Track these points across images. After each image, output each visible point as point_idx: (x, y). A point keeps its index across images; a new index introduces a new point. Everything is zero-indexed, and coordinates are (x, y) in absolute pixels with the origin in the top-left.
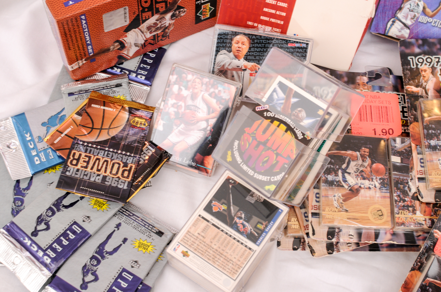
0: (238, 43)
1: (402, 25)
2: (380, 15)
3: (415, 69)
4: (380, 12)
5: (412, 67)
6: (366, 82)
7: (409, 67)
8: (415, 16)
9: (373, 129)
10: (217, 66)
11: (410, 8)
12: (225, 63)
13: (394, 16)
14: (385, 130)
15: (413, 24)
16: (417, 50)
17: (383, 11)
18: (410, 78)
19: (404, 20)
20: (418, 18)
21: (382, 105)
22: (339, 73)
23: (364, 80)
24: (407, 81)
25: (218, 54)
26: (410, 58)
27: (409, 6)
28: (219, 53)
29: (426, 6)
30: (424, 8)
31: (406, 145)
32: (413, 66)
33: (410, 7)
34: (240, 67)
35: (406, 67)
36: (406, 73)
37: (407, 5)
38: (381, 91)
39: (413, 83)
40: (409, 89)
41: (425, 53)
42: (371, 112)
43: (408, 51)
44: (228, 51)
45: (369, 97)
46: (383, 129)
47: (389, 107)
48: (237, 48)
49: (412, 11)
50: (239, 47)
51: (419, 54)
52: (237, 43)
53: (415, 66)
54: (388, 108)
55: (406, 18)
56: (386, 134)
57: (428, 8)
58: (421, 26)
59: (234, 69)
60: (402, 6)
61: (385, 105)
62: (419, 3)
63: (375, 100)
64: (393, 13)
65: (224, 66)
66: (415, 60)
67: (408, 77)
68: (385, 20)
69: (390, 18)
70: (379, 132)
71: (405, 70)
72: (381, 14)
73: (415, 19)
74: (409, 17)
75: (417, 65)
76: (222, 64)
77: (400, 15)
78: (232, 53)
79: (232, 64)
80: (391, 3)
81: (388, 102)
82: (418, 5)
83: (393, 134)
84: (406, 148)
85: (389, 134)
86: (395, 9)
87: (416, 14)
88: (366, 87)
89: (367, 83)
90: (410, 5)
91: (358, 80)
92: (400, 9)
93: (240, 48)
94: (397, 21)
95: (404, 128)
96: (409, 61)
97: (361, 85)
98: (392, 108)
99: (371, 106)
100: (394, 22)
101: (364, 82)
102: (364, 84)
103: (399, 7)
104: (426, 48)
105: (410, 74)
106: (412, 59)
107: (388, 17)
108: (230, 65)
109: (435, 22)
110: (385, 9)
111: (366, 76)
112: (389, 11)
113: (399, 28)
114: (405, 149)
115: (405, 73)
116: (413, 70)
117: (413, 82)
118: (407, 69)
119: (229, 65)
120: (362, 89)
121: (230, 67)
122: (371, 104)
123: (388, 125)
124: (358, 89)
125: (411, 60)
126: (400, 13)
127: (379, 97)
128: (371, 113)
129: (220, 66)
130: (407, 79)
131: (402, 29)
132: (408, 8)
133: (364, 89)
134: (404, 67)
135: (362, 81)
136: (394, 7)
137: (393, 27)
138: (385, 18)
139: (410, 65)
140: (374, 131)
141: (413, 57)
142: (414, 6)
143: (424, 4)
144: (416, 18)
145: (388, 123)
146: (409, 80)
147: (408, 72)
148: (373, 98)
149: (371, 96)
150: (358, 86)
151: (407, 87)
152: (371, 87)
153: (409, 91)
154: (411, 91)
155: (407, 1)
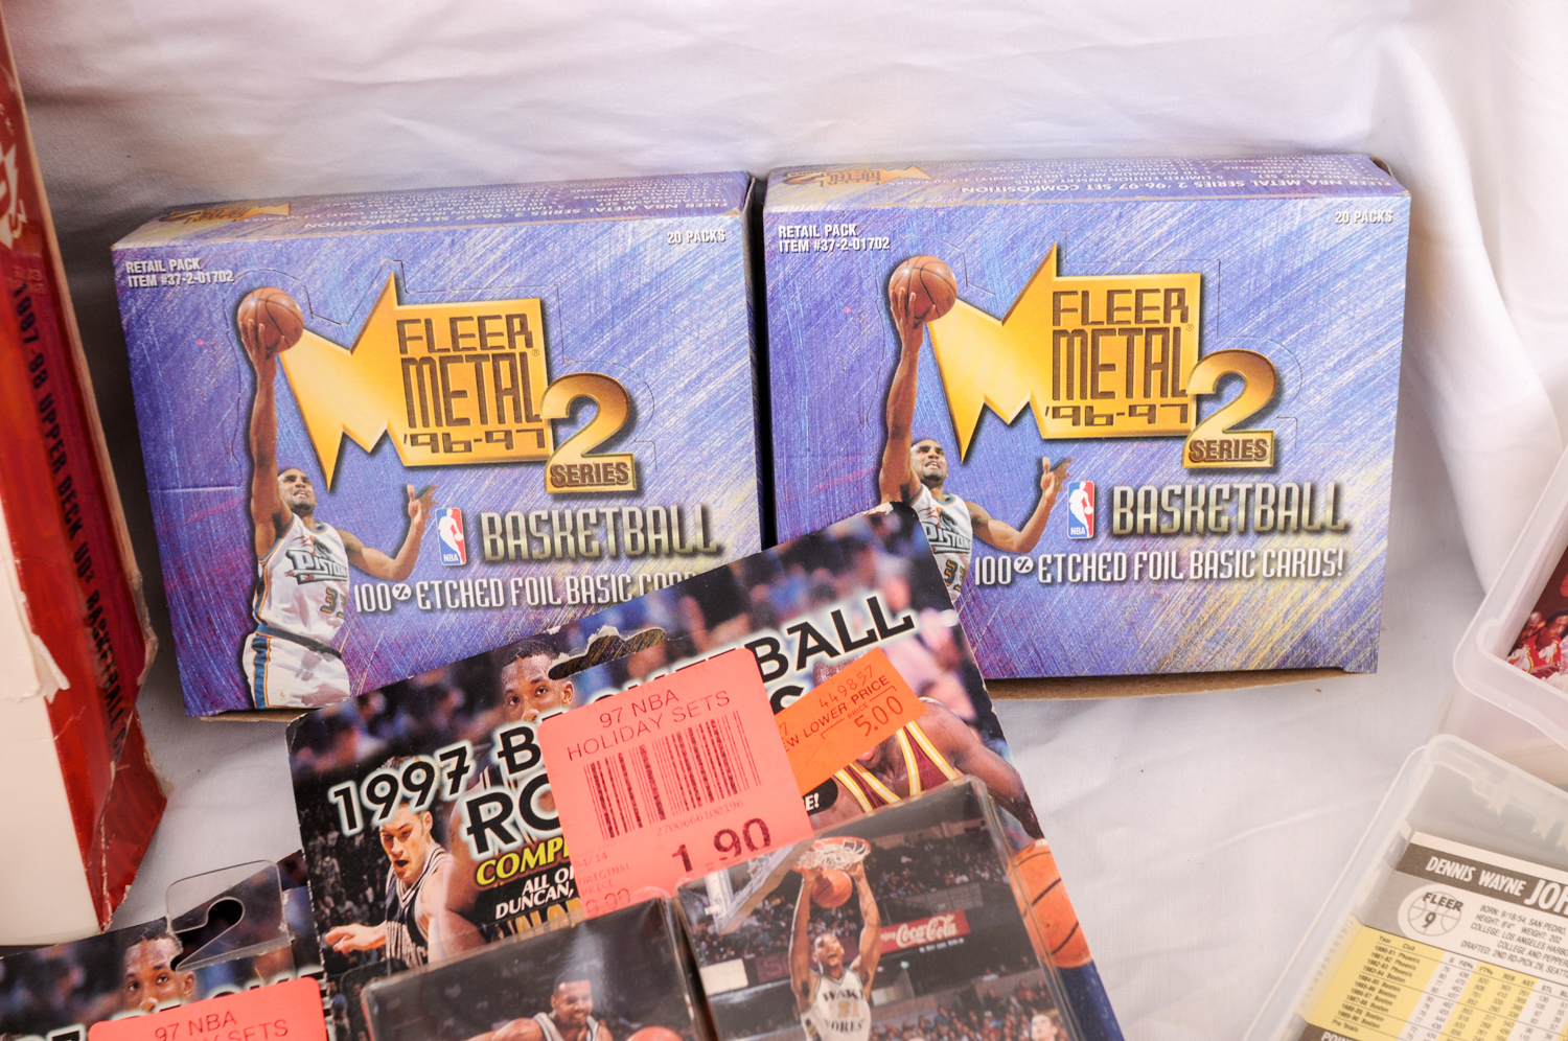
1: (303, 649)
2: (191, 634)
3: (359, 841)
4: (188, 626)
5: (347, 832)
6: (168, 964)
7: (335, 834)
8: (332, 595)
11: (296, 572)
13: (249, 625)
15: (342, 631)
16: (364, 746)
17: (193, 617)
18: (338, 889)
19: (296, 628)
20: (349, 602)
22: (44, 955)
23: (159, 955)
24: (327, 906)
26: (337, 794)
27: (287, 564)
29: (354, 541)
30: (351, 551)
32: (352, 825)
33: (295, 567)
35: (321, 839)
36: (323, 869)
37: (278, 561)
38: (241, 983)
39: (356, 910)
40: (340, 946)
41: (397, 750)
43: (325, 763)
45: (183, 1029)
49: (310, 580)
51: (377, 761)
53: (360, 825)
55: (301, 615)
57: (367, 545)
58: (381, 627)
60: (260, 572)
62: (322, 538)
63: (210, 1035)
64: (238, 613)
66: (359, 795)
67: (333, 886)
68: (223, 651)
69: (238, 638)
71: (318, 857)
72: (195, 632)
73: (340, 609)
74: (313, 607)
75: (368, 815)
77: (271, 611)
80: (209, 574)
81: (272, 1029)
82: (319, 546)
86: (239, 593)
87: (333, 585)
88: (170, 988)
89: (174, 964)
90: (292, 558)
91: (135, 962)
92: (259, 586)
94: (274, 641)
96: (335, 807)
97: (146, 984)
100: (261, 647)
101: (159, 968)
102: (160, 977)
103: (248, 580)
104: (404, 722)
105: (337, 869)
107: (230, 635)
109: (428, 594)
110: (200, 607)
111: (165, 936)
112: (221, 610)
113: (297, 663)
115: (318, 871)
116: (353, 846)
117: (357, 903)
118: (326, 851)
120: (154, 1001)
124: (135, 1005)
125: (340, 800)
126: (265, 602)
127: (230, 1018)
130: (329, 899)
132: (289, 574)
133: (161, 998)
134: (311, 844)
135: (152, 963)
136: (228, 588)
138: (217, 643)
139: (338, 827)
141: (350, 785)
142: (309, 558)
143: (342, 537)
144: (339, 601)
146: (338, 900)
147: (332, 862)
148: (201, 1030)
149: (190, 1023)
150: (134, 993)
151: (331, 939)
152: (191, 977)
153: (340, 953)
154: (347, 948)
155: (270, 546)
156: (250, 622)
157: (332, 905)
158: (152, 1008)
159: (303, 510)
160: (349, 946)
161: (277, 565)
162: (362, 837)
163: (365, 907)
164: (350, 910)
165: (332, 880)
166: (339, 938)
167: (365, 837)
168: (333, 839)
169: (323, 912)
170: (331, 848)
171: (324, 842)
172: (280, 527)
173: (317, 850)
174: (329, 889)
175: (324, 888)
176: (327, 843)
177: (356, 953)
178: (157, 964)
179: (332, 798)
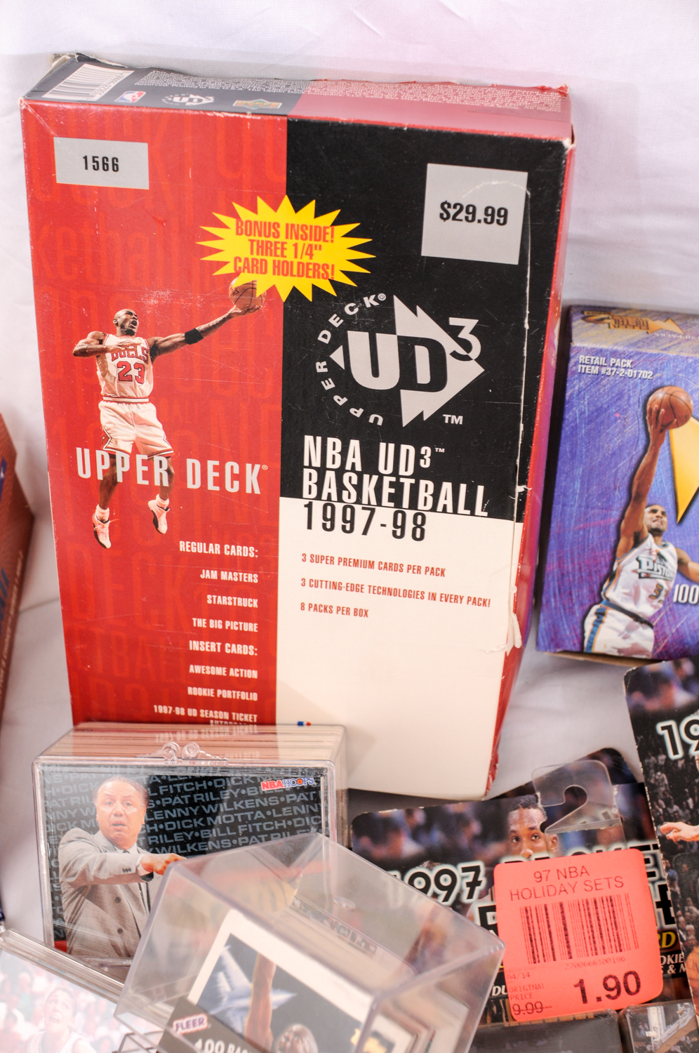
0: (111, 801)
1: (629, 619)
2: (556, 601)
3: (680, 764)
4: (555, 595)
5: (672, 756)
6: (538, 827)
7: (662, 757)
8: (659, 589)
9: (577, 982)
10: (67, 876)
11: (639, 571)
12: (88, 865)
13: (597, 600)
14: (615, 978)
15: (659, 612)
16: (681, 697)
17: (559, 590)
18: (668, 796)
19: (629, 606)
20: (669, 595)
21: (597, 895)
22: (452, 808)
23: (531, 820)
24: (660, 806)
25: (61, 842)
26: (663, 728)
27: (635, 565)
28: (64, 839)
29: (686, 557)
30: (681, 563)
31: (682, 1026)
32: (676, 752)
33: (640, 567)
34: (134, 871)
35: (653, 759)
36: (656, 780)
37: (629, 562)
38: (590, 847)
39: (681, 812)
40: (671, 836)
42: (565, 925)
43: (653, 705)
44: (86, 829)
45: (553, 874)
46: (606, 979)
47: (619, 896)
48: (113, 816)
49: (648, 576)
50: (116, 815)
51: (690, 709)
52: (110, 804)
53: (681, 754)
54: (616, 902)
55: (636, 597)
56: (619, 993)
57: (693, 560)
58: (685, 613)
59: (117, 878)
60: (615, 567)
61: (606, 893)
62: (664, 552)
63: (572, 881)
64: (591, 591)
65: (84, 873)
66: (679, 732)
67: (664, 793)
68: (573, 613)
69: (587, 606)
70: (595, 988)
71: (652, 771)
72: (558, 599)
73: (662, 597)
74: (644, 594)
75: (686, 747)
76: (79, 868)
77: (614, 593)
78: (100, 833)
79: (106, 865)
80: (579, 564)
81: (612, 882)
82: (660, 556)
83: (638, 991)
84: (683, 1039)
85: (628, 991)
86: (596, 579)
87: (662, 582)
88: (541, 844)
89: (543, 827)
90: (640, 562)
91: (515, 823)
92: (612, 576)
93: (121, 815)
94: (610, 611)
95: (674, 959)
96: (662, 737)
97: (524, 839)
98: (627, 897)
99: (561, 905)
100: (600, 614)
101: (532, 829)
102: (533, 836)
103: (605, 571)
105: (666, 782)
106: (669, 728)
107: (582, 604)
108: (103, 869)
110: (567, 583)
111: (535, 807)
112: (580, 588)
113: (622, 627)
114: (680, 1043)
115: (652, 781)
116: (677, 767)
117: (681, 807)
118: (657, 768)
119: (100, 869)
120: (531, 851)
121: (103, 875)
122: (563, 898)
123: (621, 959)
124: (518, 853)
125: (666, 733)
126: (613, 586)
127: (584, 871)
128: (565, 929)
129: (74, 875)
130: (661, 802)
131: (629, 629)
132: (635, 571)
133: (535, 850)
134: (646, 761)
135: (527, 825)
136: (590, 575)
137: (603, 628)
138: (571, 608)
139: (665, 752)
140: (579, 989)
141: (672, 723)
142: (651, 563)
143: (678, 553)
144: (663, 593)
145: (619, 954)
146: (668, 803)
147: (660, 775)
148: (566, 877)
149: (558, 870)
150: (516, 844)
151: (664, 830)
152: (555, 838)
153: (671, 840)
154: (676, 838)
155: (627, 551)
156: (598, 597)
157: (664, 807)
158: (529, 856)
159: (656, 532)
160: (678, 837)
161: (628, 565)
162: (683, 761)
163: (687, 811)
164: (677, 812)
165: (663, 789)
166: (670, 830)
167: (686, 762)
168: (662, 760)
169: (658, 811)
170: (661, 766)
171: (656, 761)
172: (638, 540)
173: (651, 766)
174: (661, 795)
175: (657, 793)
176: (658, 762)
177: (682, 842)
178: (531, 826)
179: (660, 731)
